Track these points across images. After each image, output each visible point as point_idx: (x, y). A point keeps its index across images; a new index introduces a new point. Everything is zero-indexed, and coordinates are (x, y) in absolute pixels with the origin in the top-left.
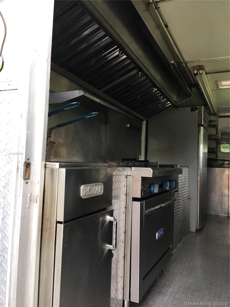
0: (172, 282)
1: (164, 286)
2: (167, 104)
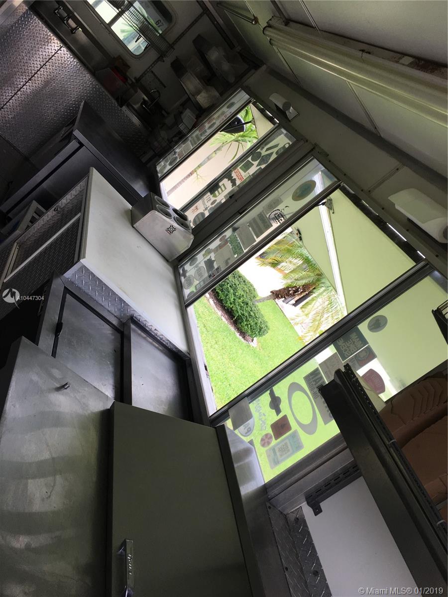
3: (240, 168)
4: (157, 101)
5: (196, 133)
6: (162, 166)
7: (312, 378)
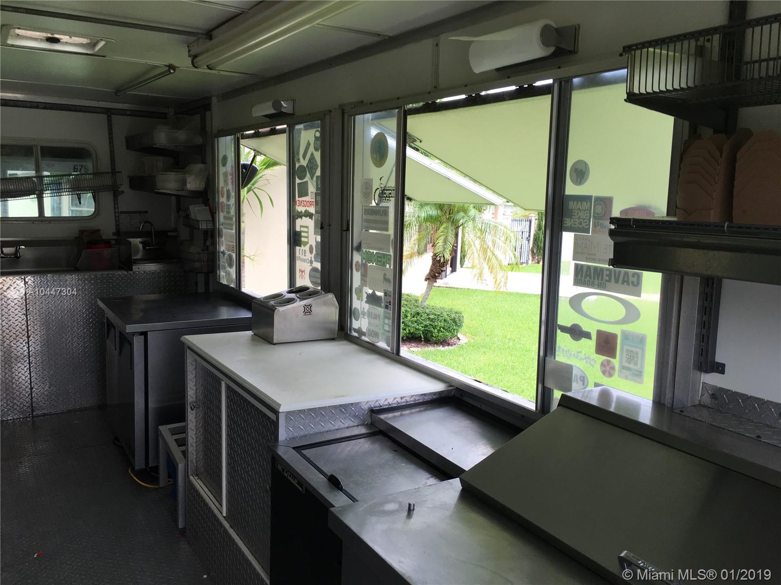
3: (299, 197)
4: (154, 232)
5: (221, 217)
6: (226, 276)
7: (581, 276)
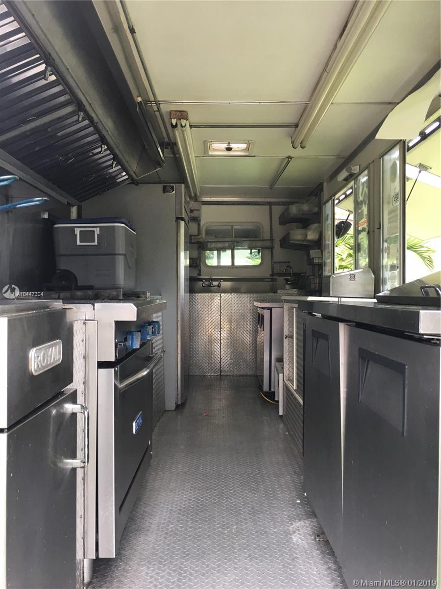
0: (155, 506)
1: (143, 517)
2: (119, 176)
3: (359, 221)
4: (293, 273)
5: (326, 253)
